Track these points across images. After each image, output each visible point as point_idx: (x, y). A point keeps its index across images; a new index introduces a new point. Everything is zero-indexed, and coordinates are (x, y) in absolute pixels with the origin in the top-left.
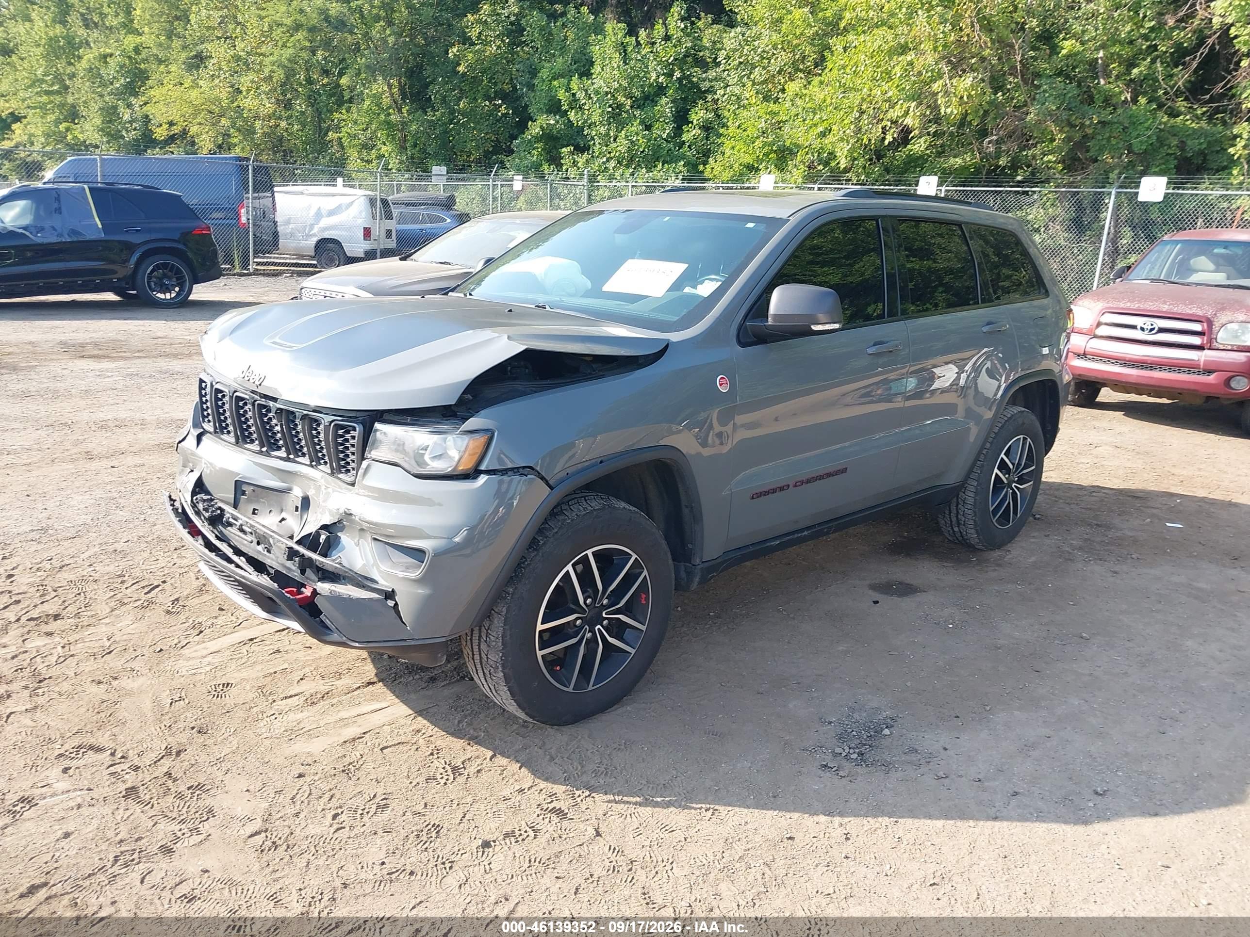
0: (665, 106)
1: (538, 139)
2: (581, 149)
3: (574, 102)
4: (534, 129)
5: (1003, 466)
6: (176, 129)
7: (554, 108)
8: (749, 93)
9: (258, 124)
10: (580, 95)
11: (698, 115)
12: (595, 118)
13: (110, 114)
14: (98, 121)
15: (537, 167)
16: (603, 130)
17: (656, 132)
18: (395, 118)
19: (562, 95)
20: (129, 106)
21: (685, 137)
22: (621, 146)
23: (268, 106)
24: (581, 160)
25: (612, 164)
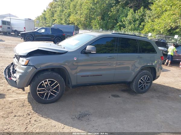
0: (138, 22)
1: (118, 26)
2: (124, 27)
3: (124, 21)
4: (118, 24)
5: (141, 80)
6: (72, 22)
7: (121, 21)
8: (150, 21)
9: (82, 22)
10: (125, 20)
11: (142, 24)
12: (127, 23)
13: (66, 20)
14: (64, 20)
15: (118, 30)
16: (128, 25)
17: (136, 26)
18: (99, 22)
19: (122, 20)
20: (68, 19)
21: (140, 27)
22: (130, 27)
23: (84, 19)
24: (124, 29)
25: (128, 30)
